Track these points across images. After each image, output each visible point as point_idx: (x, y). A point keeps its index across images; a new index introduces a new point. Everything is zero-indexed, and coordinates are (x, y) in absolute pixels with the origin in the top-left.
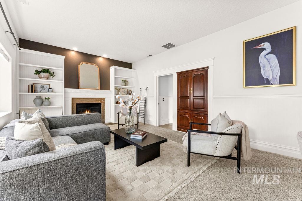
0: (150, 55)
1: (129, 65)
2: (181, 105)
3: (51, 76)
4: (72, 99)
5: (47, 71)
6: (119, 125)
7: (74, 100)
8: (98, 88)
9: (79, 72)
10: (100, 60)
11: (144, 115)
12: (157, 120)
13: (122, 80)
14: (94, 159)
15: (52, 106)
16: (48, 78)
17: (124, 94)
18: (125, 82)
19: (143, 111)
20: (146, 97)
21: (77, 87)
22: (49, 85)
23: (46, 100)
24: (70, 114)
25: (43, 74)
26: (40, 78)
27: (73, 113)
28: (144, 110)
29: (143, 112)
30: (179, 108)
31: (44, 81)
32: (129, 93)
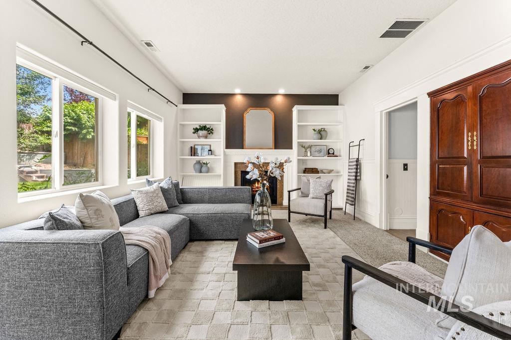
0: (367, 68)
1: (332, 99)
2: (440, 182)
3: (210, 134)
4: (236, 164)
5: (204, 128)
6: (290, 212)
7: (238, 166)
8: (272, 147)
9: (244, 124)
10: (279, 101)
11: (353, 200)
12: (381, 215)
13: (314, 130)
14: (84, 257)
15: (212, 173)
16: (206, 137)
17: (318, 155)
18: (321, 133)
19: (352, 190)
20: (358, 160)
21: (242, 146)
22: (210, 145)
23: (205, 165)
24: (232, 184)
25: (201, 133)
26: (199, 137)
27: (236, 184)
28: (354, 189)
29: (352, 192)
30: (434, 191)
31: (203, 141)
32: (329, 153)
